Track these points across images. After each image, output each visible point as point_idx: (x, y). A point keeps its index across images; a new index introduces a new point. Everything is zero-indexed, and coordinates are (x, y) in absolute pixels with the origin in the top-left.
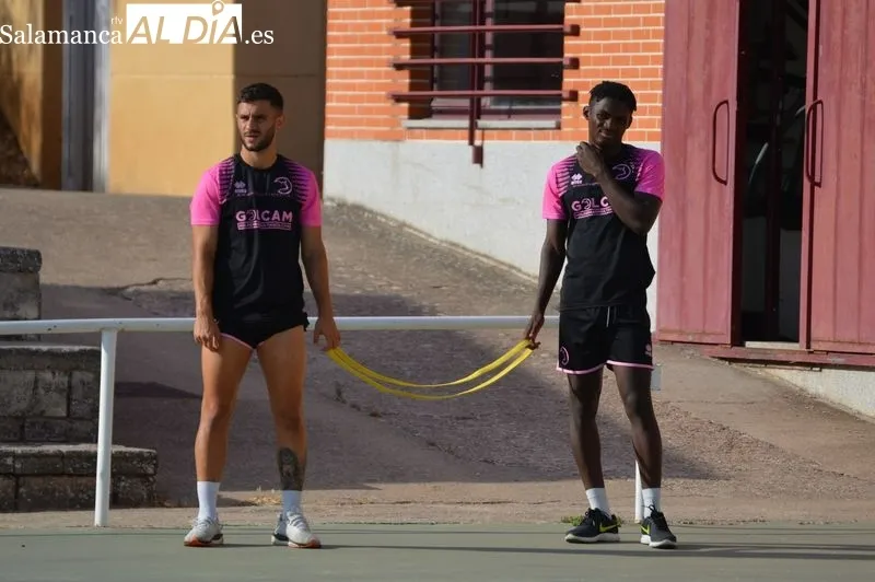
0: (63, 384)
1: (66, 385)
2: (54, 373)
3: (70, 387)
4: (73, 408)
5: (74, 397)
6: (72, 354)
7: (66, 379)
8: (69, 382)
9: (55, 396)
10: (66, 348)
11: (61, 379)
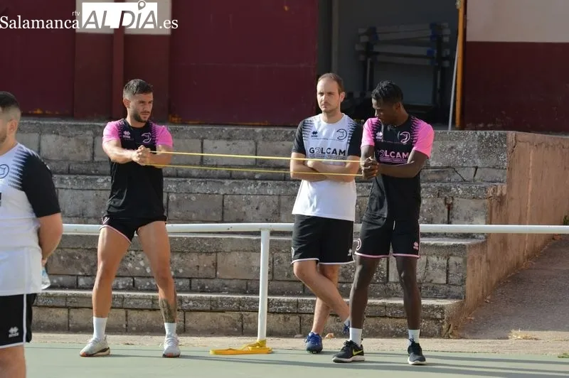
0: (444, 264)
1: (446, 265)
2: (438, 257)
3: (448, 265)
4: (450, 279)
5: (451, 272)
6: (448, 247)
7: (445, 261)
8: (448, 263)
9: (439, 271)
10: (446, 242)
11: (443, 261)
